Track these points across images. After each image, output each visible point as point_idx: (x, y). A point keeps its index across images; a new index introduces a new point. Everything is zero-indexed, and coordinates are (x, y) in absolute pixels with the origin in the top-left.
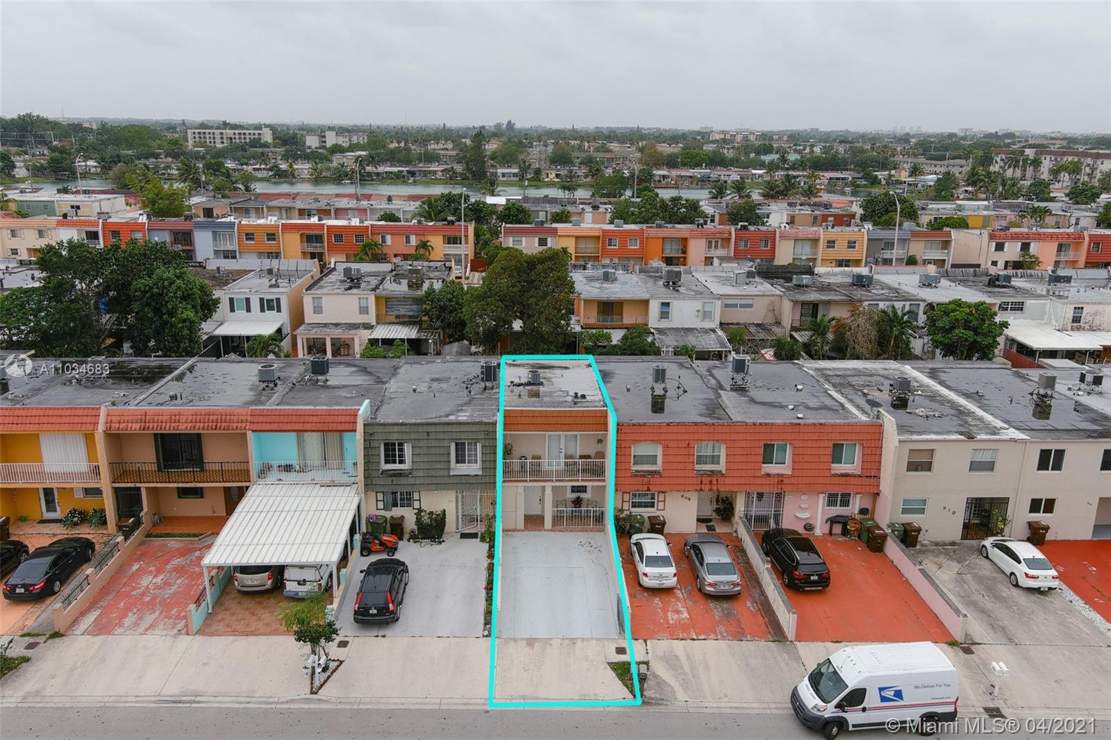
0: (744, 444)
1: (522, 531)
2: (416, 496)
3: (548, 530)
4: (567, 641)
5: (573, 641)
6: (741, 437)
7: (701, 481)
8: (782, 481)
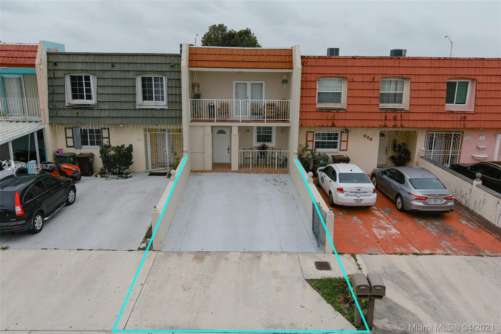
0: (428, 79)
1: (210, 171)
2: (105, 134)
3: (235, 172)
4: (250, 255)
5: (258, 255)
6: (425, 71)
7: (386, 117)
8: (465, 117)
